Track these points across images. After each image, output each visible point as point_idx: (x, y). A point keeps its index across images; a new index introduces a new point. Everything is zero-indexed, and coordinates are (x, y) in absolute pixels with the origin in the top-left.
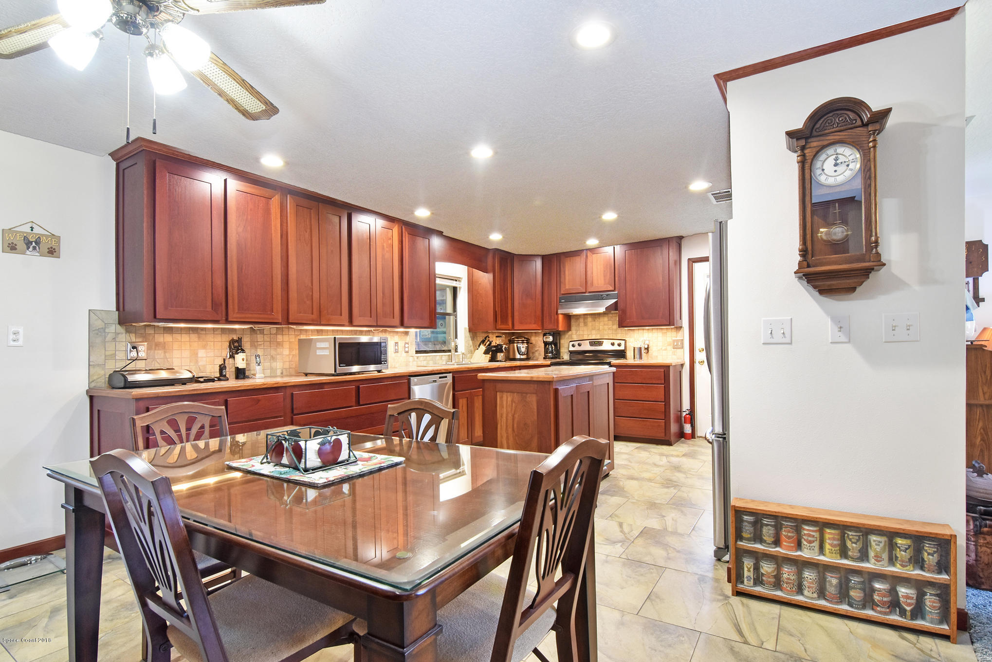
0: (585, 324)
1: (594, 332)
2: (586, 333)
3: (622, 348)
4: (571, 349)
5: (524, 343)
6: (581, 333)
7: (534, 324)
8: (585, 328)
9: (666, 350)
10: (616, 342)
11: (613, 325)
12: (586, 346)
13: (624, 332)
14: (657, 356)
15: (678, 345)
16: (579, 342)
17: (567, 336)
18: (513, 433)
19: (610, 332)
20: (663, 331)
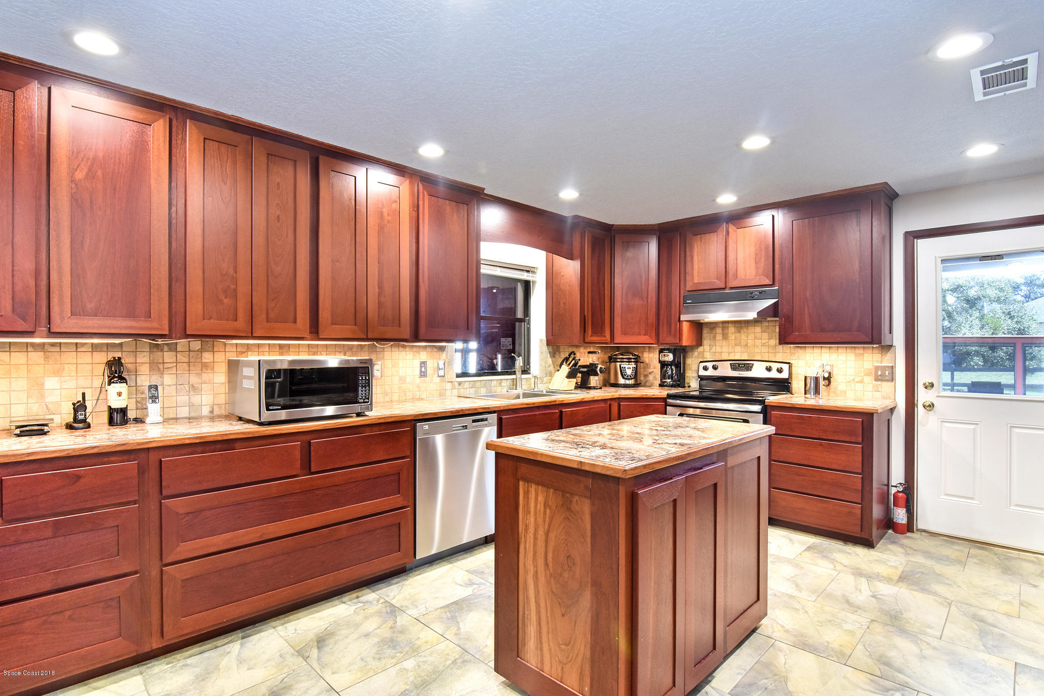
0: (725, 337)
1: (738, 349)
2: (725, 349)
3: (785, 375)
4: (702, 373)
5: (632, 362)
6: (718, 349)
7: (645, 335)
8: (724, 343)
9: (861, 382)
10: (775, 366)
11: (769, 339)
12: (725, 370)
13: (788, 351)
14: (845, 392)
15: (884, 376)
16: (714, 363)
17: (696, 354)
18: (545, 571)
19: (765, 350)
20: (857, 351)
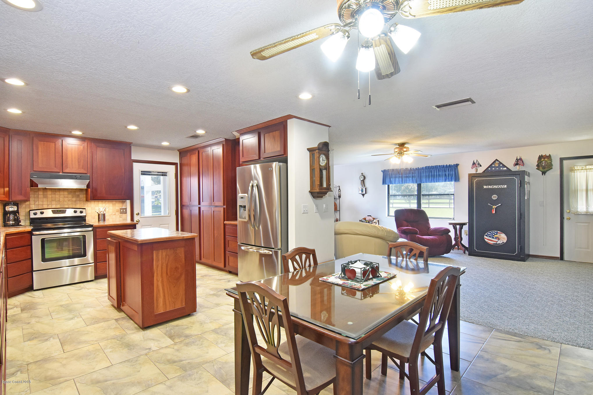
1: (54, 203)
2: (45, 203)
3: (83, 214)
4: (32, 216)
6: (41, 203)
9: (115, 215)
10: (78, 211)
11: (72, 198)
12: (48, 214)
14: (109, 219)
15: (123, 211)
16: (41, 211)
17: (24, 206)
18: (166, 276)
19: (70, 203)
20: (113, 203)
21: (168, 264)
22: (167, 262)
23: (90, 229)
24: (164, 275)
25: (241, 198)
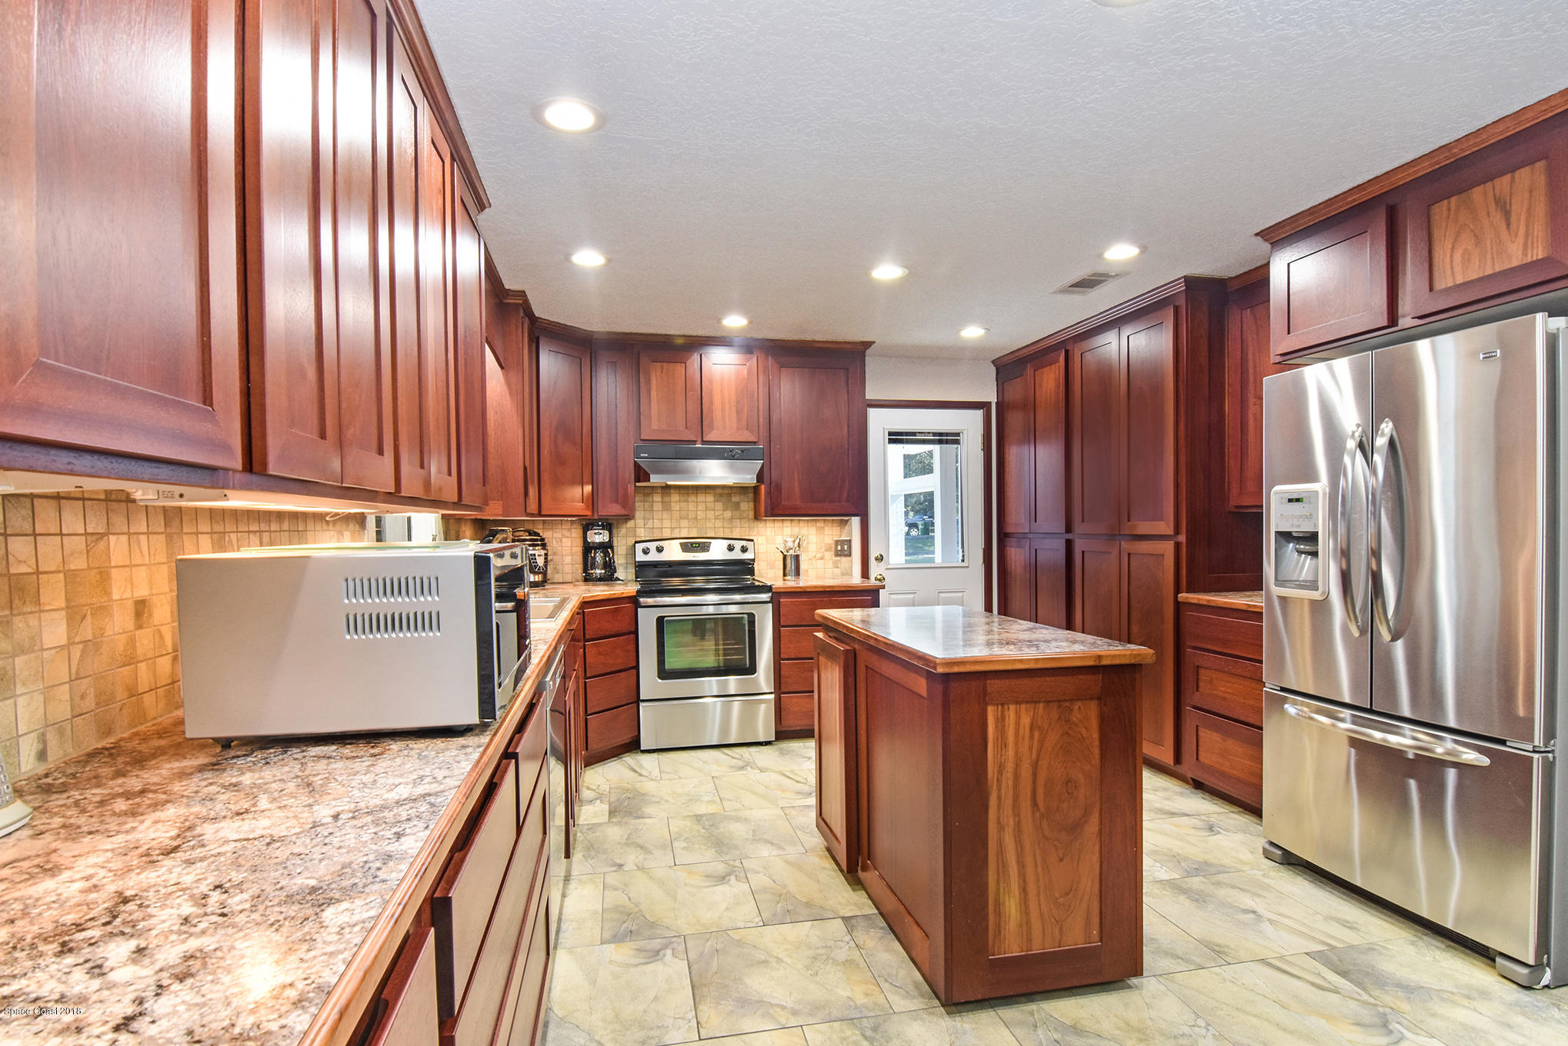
0: (667, 507)
1: (684, 523)
2: (667, 524)
3: (748, 556)
4: (640, 557)
5: (538, 545)
6: (657, 523)
8: (666, 515)
9: (822, 558)
10: (738, 545)
12: (674, 552)
13: (749, 526)
14: (807, 571)
15: (842, 550)
16: (657, 543)
17: (623, 531)
18: (1033, 813)
19: (719, 524)
20: (819, 524)
21: (1040, 763)
22: (1034, 756)
23: (765, 597)
24: (1026, 805)
25: (1290, 500)
